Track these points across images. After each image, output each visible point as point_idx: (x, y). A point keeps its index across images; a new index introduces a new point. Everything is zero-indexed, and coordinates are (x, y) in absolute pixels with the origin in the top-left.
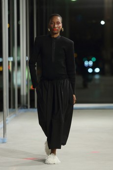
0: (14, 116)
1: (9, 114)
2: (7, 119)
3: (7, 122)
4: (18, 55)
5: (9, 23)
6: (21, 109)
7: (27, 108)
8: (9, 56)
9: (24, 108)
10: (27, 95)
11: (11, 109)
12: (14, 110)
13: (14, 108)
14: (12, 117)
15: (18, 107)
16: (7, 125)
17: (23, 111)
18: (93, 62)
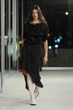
0: (8, 75)
1: (5, 74)
2: (3, 76)
3: (3, 79)
4: (11, 34)
5: (5, 13)
6: (13, 70)
7: (17, 69)
8: (5, 35)
9: (15, 70)
10: (17, 61)
11: (6, 70)
12: (8, 71)
13: (8, 69)
14: (7, 76)
15: (11, 69)
16: (3, 81)
17: (14, 71)
18: (60, 39)
